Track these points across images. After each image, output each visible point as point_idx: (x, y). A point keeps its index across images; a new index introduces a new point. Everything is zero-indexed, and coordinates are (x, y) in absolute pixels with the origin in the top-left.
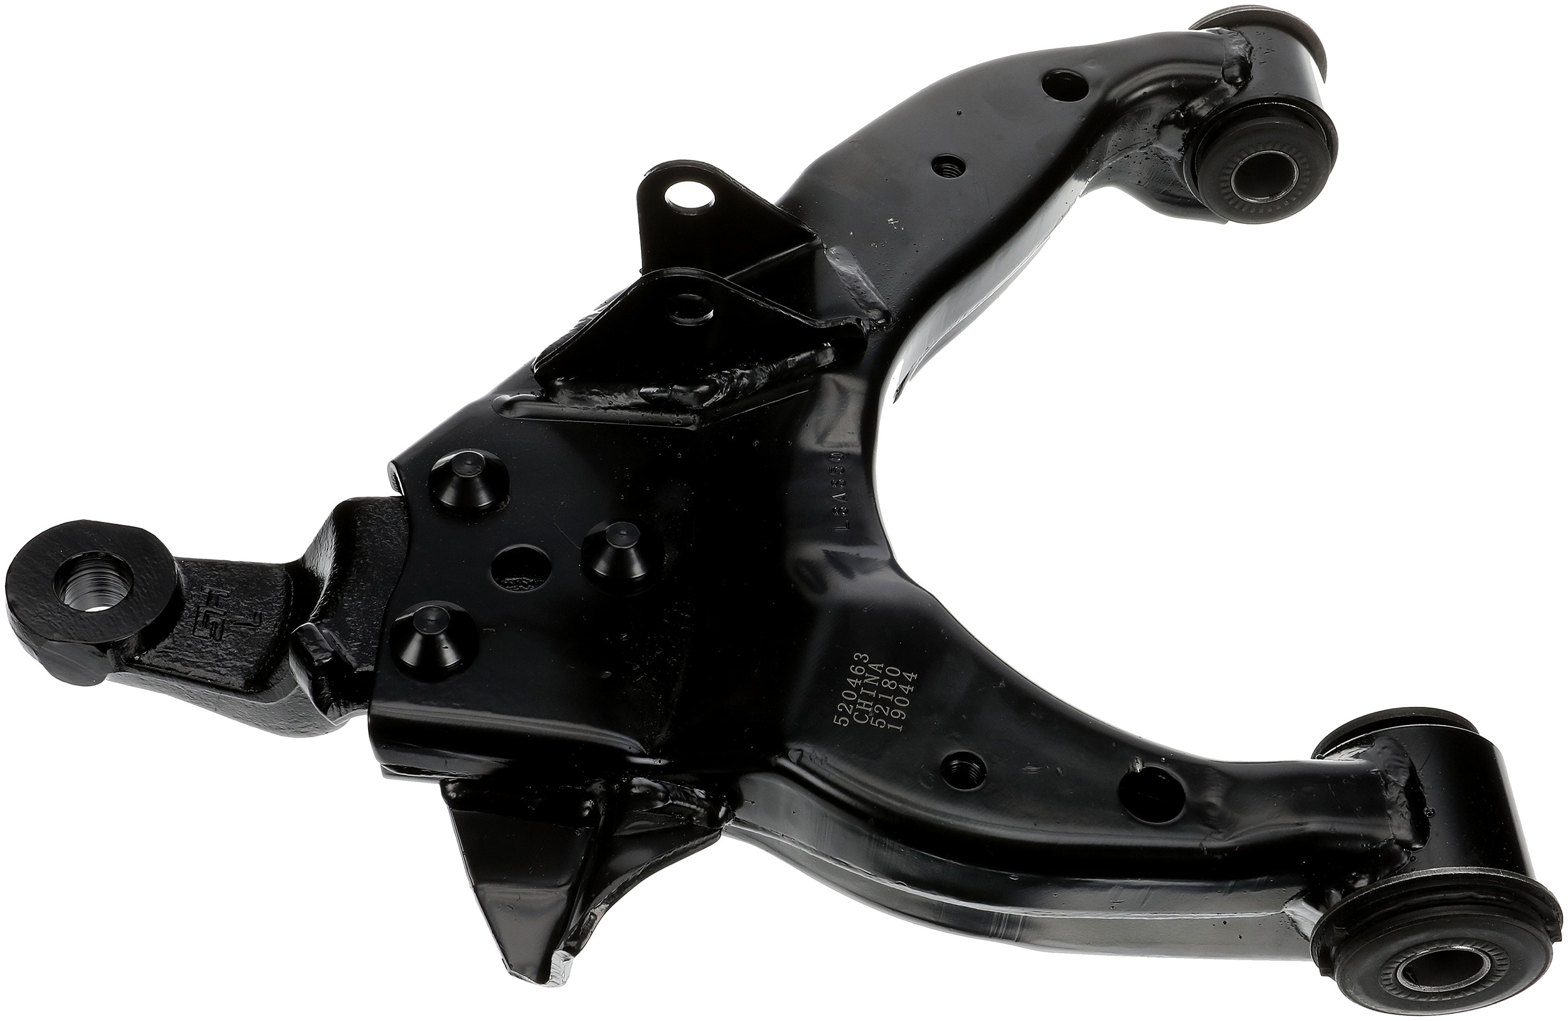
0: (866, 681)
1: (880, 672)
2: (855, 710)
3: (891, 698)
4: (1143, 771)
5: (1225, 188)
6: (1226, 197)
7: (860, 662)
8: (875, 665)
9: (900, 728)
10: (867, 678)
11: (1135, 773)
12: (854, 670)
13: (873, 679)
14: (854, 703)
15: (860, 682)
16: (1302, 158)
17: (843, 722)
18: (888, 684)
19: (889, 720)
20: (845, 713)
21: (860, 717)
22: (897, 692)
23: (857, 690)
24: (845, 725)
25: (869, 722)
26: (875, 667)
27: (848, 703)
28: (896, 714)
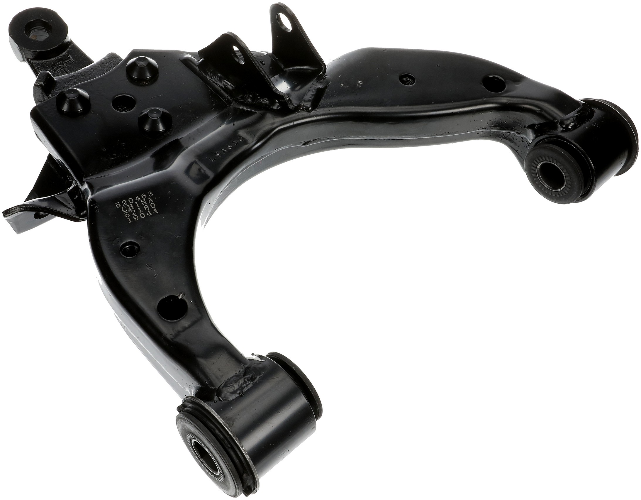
0: (142, 201)
1: (149, 202)
2: (126, 206)
3: (141, 212)
4: (181, 299)
5: (536, 161)
6: (533, 164)
7: (148, 195)
8: (150, 199)
9: (131, 222)
10: (144, 201)
11: (177, 297)
12: (143, 195)
13: (144, 202)
14: (129, 204)
15: (139, 200)
16: (568, 188)
17: (118, 206)
18: (146, 208)
19: (131, 217)
20: (122, 205)
21: (125, 209)
22: (146, 212)
23: (135, 201)
24: (117, 207)
25: (125, 212)
26: (150, 200)
27: (128, 202)
28: (136, 217)
